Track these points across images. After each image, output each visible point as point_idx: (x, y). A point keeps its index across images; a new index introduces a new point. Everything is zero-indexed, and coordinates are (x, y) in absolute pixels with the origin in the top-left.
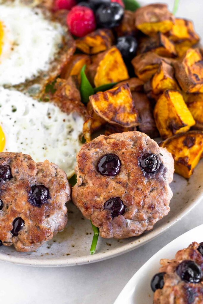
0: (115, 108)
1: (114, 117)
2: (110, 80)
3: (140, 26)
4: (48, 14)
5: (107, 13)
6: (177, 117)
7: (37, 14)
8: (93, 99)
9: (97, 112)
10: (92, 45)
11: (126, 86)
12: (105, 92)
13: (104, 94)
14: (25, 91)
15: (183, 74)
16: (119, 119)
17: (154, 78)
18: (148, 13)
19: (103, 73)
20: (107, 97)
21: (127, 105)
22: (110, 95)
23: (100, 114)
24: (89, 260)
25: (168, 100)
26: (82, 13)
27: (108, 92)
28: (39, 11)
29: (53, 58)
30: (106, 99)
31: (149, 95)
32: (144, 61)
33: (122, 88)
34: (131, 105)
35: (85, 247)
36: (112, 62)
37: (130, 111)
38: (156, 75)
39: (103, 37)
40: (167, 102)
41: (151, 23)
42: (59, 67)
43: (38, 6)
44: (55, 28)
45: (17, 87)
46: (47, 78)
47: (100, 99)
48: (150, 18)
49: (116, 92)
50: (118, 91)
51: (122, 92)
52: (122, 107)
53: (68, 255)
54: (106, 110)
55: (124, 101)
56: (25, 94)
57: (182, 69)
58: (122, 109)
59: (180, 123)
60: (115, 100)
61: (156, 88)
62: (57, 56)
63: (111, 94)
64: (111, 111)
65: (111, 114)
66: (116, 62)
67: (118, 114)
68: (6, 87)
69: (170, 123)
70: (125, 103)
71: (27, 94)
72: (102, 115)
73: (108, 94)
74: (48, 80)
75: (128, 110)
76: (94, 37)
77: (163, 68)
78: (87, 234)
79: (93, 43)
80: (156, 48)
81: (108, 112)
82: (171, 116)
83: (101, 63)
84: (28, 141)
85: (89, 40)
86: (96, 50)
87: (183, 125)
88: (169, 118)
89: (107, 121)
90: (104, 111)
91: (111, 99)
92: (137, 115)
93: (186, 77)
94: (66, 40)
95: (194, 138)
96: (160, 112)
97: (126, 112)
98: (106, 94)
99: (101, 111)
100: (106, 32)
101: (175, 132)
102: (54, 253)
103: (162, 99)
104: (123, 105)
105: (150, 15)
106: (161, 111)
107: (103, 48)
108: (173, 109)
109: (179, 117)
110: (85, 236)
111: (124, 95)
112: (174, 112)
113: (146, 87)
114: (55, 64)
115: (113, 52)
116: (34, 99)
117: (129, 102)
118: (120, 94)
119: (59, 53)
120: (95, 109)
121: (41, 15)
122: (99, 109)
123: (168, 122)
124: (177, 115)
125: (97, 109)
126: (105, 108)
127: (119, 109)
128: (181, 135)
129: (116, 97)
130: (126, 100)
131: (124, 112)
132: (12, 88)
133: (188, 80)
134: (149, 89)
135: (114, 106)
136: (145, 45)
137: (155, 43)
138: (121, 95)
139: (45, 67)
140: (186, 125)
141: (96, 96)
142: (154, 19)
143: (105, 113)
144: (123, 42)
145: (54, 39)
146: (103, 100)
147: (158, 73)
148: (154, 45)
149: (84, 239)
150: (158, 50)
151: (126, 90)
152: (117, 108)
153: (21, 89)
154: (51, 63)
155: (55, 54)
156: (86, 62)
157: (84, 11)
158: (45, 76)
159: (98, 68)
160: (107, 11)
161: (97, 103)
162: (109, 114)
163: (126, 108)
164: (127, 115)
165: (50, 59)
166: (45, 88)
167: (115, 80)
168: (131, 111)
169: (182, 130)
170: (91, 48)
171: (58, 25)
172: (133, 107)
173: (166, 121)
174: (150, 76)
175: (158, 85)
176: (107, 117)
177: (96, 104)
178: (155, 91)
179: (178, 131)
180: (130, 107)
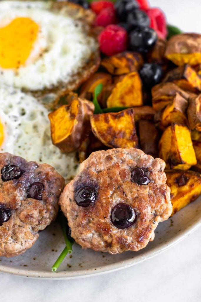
0: (114, 132)
1: (111, 140)
2: (123, 103)
3: (169, 56)
4: (87, 28)
5: (138, 37)
6: (178, 153)
7: (77, 26)
8: (93, 119)
9: (95, 132)
10: (117, 66)
11: (130, 112)
12: (106, 114)
13: (105, 116)
14: (40, 98)
15: (193, 110)
16: (117, 144)
17: (166, 109)
18: (179, 44)
19: (118, 95)
20: (107, 119)
21: (128, 131)
22: (111, 118)
23: (98, 135)
24: (40, 276)
25: (172, 133)
26: (113, 32)
27: (110, 114)
28: (80, 24)
29: (76, 71)
30: (106, 121)
31: (157, 125)
32: (161, 90)
33: (125, 113)
34: (131, 131)
35: (46, 263)
36: (130, 86)
37: (129, 137)
38: (168, 107)
39: (128, 60)
40: (172, 135)
41: (181, 54)
42: (78, 82)
43: (80, 19)
44: (88, 43)
45: (34, 93)
46: (64, 90)
47: (100, 120)
48: (181, 49)
49: (119, 115)
50: (121, 115)
51: (125, 116)
52: (122, 132)
53: (25, 266)
54: (104, 132)
55: (125, 126)
56: (39, 101)
57: (193, 105)
58: (122, 135)
59: (179, 159)
60: (116, 124)
61: (165, 119)
62: (80, 70)
63: (113, 117)
64: (109, 134)
65: (109, 137)
66: (133, 86)
67: (116, 138)
68: (24, 90)
69: (169, 157)
70: (126, 128)
71: (41, 101)
72: (100, 136)
73: (109, 116)
74: (65, 92)
75: (128, 136)
76: (120, 59)
77: (175, 100)
78: (53, 251)
79: (118, 64)
80: (178, 79)
81: (106, 134)
82: (173, 150)
83: (118, 85)
84: (26, 147)
85: (116, 61)
86: (120, 72)
87: (181, 162)
88: (170, 151)
89: (103, 143)
90: (102, 133)
91: (112, 122)
92: (136, 144)
93: (195, 114)
94: (94, 57)
95: (188, 178)
96: (164, 144)
97: (125, 138)
98: (108, 116)
99: (99, 132)
100: (134, 55)
101: (173, 167)
102: (13, 261)
103: (168, 130)
104: (123, 130)
105: (181, 46)
106: (165, 142)
107: (126, 70)
108: (175, 143)
109: (179, 152)
110: (50, 252)
111: (126, 120)
112: (176, 146)
113: (157, 116)
114: (76, 77)
115: (133, 76)
116: (45, 107)
117: (130, 129)
118: (122, 118)
119: (84, 68)
120: (93, 129)
121: (80, 28)
122: (97, 129)
123: (168, 155)
124: (178, 150)
125: (95, 129)
126: (104, 130)
127: (119, 134)
128: (178, 171)
129: (118, 121)
130: (128, 126)
131: (123, 138)
132: (30, 94)
133: (196, 117)
134: (159, 119)
135: (114, 129)
136: (169, 75)
137: (179, 74)
138: (123, 120)
139: (66, 79)
140: (185, 163)
141: (97, 116)
142: (184, 51)
143: (103, 135)
144: (147, 69)
145: (83, 53)
146: (103, 121)
147: (171, 105)
148: (177, 76)
149: (48, 254)
150: (180, 82)
151: (129, 116)
152: (117, 132)
153: (36, 95)
154: (73, 76)
155: (79, 68)
156: (108, 81)
157: (116, 31)
158: (63, 87)
159: (114, 90)
160: (138, 35)
161: (97, 123)
162: (107, 137)
163: (126, 134)
164: (125, 141)
165: (73, 71)
166: (59, 99)
167: (128, 104)
168: (131, 138)
169: (180, 166)
170: (116, 69)
171: (92, 40)
172: (133, 134)
173: (167, 153)
174: (163, 107)
175: (167, 117)
176: (105, 139)
177: (95, 124)
178: (164, 122)
179: (176, 167)
180: (131, 134)
